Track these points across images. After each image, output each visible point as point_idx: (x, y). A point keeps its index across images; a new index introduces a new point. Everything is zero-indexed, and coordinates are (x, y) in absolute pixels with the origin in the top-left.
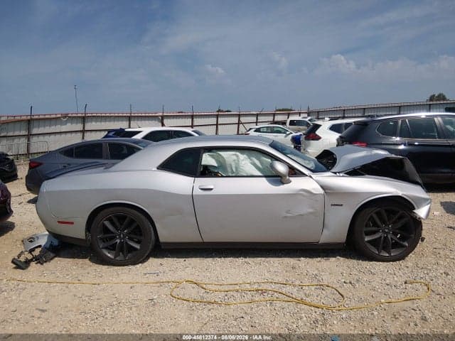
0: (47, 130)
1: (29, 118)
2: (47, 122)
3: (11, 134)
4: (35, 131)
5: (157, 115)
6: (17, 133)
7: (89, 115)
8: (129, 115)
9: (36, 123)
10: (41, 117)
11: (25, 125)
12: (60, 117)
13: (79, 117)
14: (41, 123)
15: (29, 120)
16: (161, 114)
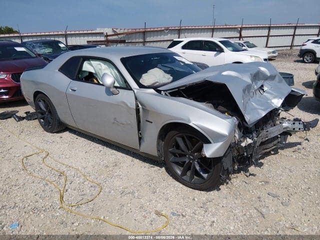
0: (155, 39)
1: (144, 30)
2: (156, 33)
3: (134, 41)
4: (148, 39)
5: (236, 27)
6: (137, 40)
7: (183, 28)
8: (212, 27)
9: (148, 34)
10: (152, 30)
11: (142, 35)
12: (164, 30)
13: (177, 29)
14: (152, 34)
15: (144, 32)
16: (240, 26)
